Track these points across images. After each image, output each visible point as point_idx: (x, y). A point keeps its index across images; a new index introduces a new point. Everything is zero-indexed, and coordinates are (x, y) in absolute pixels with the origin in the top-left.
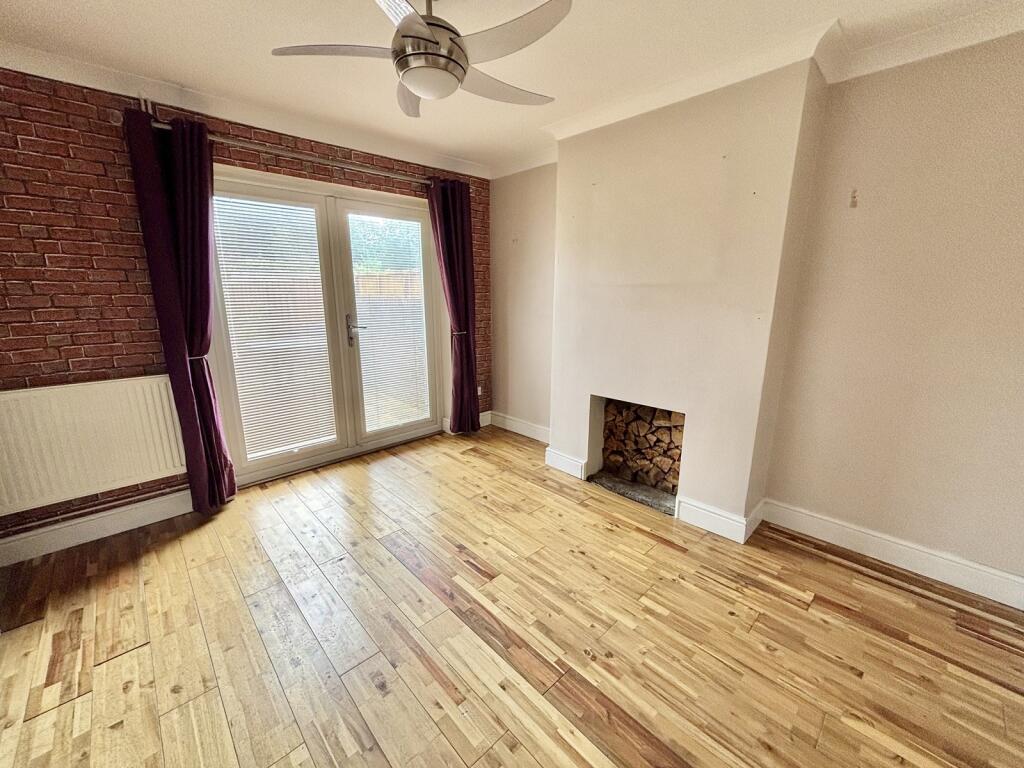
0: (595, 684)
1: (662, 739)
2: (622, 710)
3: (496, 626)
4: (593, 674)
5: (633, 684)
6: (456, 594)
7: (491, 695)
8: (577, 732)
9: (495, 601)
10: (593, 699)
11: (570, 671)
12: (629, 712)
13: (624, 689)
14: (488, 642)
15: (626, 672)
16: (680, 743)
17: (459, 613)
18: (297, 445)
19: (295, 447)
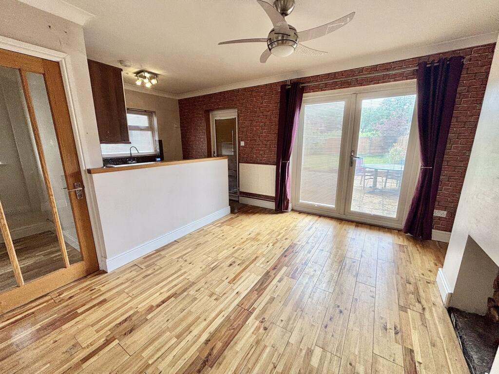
0: (247, 323)
1: (225, 352)
2: (236, 334)
3: (265, 285)
4: (252, 322)
5: (251, 340)
6: (276, 270)
7: (234, 290)
8: (224, 318)
9: (279, 281)
10: (239, 323)
11: (251, 313)
12: (236, 337)
13: (247, 336)
14: (256, 284)
15: (257, 336)
16: (225, 361)
17: (268, 273)
18: (317, 203)
19: (316, 204)
